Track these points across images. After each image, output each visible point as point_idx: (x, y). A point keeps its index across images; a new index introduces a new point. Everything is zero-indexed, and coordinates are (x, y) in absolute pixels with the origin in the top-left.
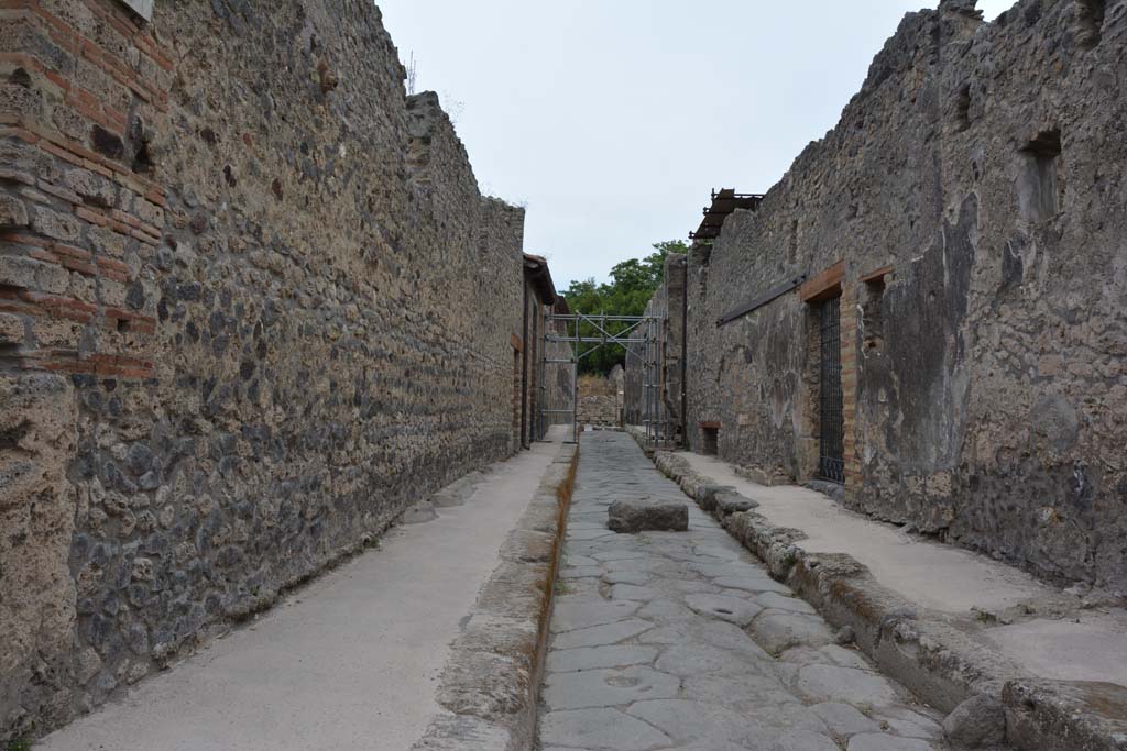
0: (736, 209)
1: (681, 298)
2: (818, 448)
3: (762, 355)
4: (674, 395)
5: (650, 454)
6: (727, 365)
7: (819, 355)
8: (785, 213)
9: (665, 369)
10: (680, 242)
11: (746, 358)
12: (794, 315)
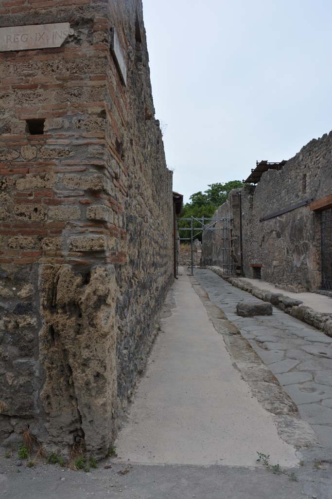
0: (269, 169)
1: (239, 209)
2: (321, 276)
3: (287, 234)
4: (236, 252)
5: (226, 279)
6: (266, 239)
7: (320, 234)
8: (298, 171)
9: (232, 241)
10: (220, 183)
11: (277, 236)
12: (306, 216)
